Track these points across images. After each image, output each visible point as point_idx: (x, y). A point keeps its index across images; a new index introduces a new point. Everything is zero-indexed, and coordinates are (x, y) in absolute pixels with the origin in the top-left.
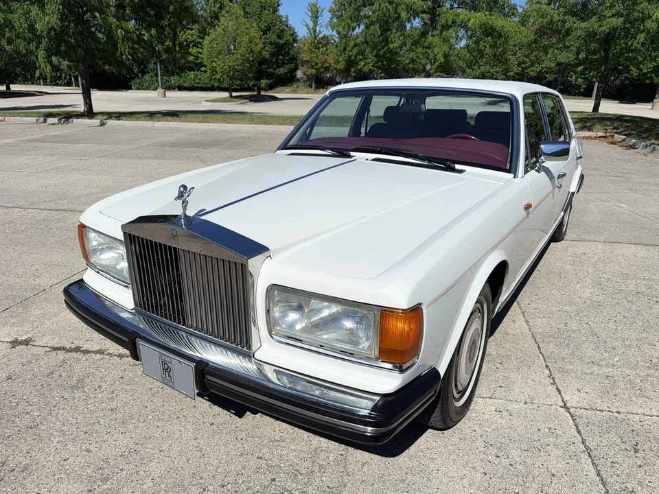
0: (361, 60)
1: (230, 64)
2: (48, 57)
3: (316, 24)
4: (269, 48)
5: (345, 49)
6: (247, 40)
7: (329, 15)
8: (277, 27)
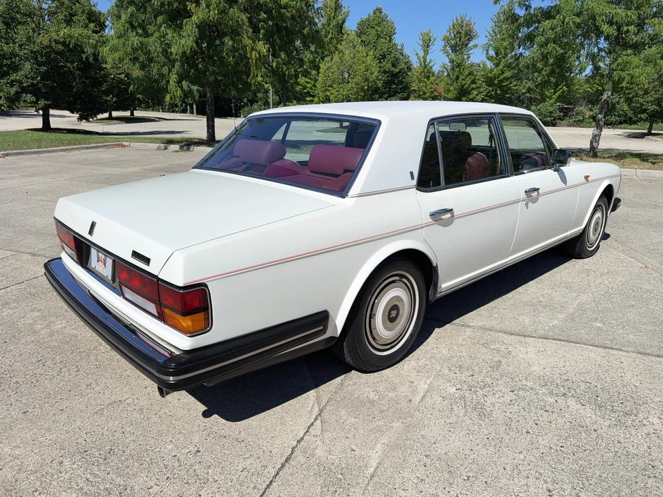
0: (473, 89)
1: (344, 93)
2: (179, 82)
3: (426, 52)
4: (384, 78)
5: (457, 78)
6: (363, 69)
7: (443, 43)
8: (393, 55)
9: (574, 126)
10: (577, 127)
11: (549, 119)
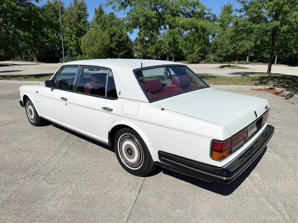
9: (206, 63)
10: (207, 63)
11: (195, 61)
